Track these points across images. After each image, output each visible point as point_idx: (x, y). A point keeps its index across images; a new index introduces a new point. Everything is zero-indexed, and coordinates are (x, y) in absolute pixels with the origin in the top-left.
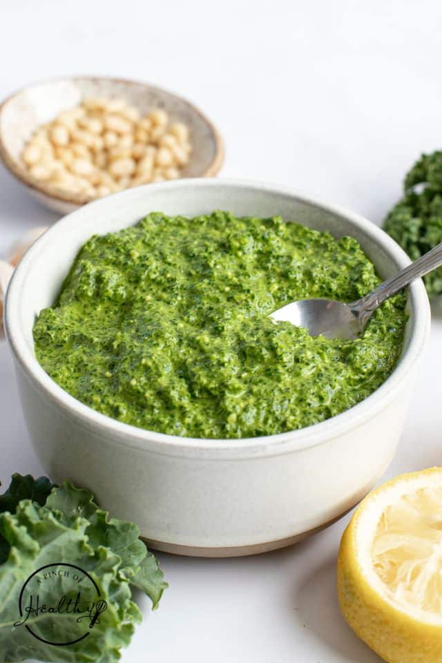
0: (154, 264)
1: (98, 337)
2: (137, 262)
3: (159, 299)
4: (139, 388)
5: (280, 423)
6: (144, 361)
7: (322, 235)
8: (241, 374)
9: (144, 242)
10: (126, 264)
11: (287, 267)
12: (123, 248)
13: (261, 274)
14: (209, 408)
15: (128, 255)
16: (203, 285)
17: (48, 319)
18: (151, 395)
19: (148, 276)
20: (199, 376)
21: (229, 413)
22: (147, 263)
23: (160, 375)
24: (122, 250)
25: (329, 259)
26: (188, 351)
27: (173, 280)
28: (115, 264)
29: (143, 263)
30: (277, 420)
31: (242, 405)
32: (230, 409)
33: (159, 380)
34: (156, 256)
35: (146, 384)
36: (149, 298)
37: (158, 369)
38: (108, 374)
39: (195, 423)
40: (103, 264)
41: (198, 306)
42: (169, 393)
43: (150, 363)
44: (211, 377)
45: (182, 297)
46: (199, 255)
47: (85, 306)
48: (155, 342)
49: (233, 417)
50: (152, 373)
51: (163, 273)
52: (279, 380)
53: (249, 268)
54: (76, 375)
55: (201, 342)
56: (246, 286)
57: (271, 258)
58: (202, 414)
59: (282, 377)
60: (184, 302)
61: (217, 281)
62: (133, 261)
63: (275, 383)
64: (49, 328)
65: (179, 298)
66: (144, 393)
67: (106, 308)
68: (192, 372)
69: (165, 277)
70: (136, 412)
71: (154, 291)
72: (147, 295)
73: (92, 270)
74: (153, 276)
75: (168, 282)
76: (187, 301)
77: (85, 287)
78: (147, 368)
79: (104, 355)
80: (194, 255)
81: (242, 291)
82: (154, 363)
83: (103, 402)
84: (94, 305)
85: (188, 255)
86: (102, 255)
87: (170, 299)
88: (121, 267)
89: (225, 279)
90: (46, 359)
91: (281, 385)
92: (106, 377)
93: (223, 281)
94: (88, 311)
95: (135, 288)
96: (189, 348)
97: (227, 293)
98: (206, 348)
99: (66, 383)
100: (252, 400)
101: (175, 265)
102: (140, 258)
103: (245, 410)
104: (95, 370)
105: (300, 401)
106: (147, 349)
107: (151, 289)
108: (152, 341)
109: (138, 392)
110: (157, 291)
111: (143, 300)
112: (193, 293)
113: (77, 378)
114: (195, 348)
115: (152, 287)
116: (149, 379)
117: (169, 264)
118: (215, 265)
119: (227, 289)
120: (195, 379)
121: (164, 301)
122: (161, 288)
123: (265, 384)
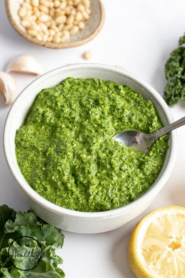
0: (67, 110)
1: (41, 147)
2: (60, 108)
3: (67, 127)
4: (55, 180)
5: (111, 200)
6: (58, 168)
7: (138, 96)
8: (97, 174)
9: (63, 96)
10: (55, 109)
11: (122, 116)
12: (54, 100)
13: (110, 117)
14: (83, 191)
15: (56, 104)
16: (86, 123)
17: (21, 134)
18: (60, 184)
19: (64, 116)
20: (80, 177)
21: (91, 195)
23: (64, 176)
24: (54, 101)
25: (140, 111)
26: (77, 161)
27: (74, 118)
28: (51, 107)
29: (62, 109)
30: (109, 198)
31: (96, 191)
32: (91, 193)
33: (64, 177)
34: (68, 105)
35: (58, 178)
36: (63, 126)
37: (64, 172)
38: (44, 169)
39: (76, 197)
40: (45, 107)
41: (83, 134)
42: (67, 185)
43: (60, 169)
44: (85, 178)
45: (77, 127)
46: (86, 106)
47: (37, 126)
48: (63, 157)
49: (92, 197)
50: (61, 174)
51: (70, 114)
52: (112, 179)
53: (106, 114)
54: (31, 166)
55: (82, 158)
56: (103, 125)
57: (115, 110)
58: (80, 193)
59: (114, 178)
60: (78, 130)
61: (92, 121)
62: (58, 107)
63: (111, 180)
64: (21, 140)
65: (76, 128)
66: (57, 183)
67: (46, 127)
68: (77, 174)
69: (71, 117)
70: (53, 190)
71: (66, 122)
72: (63, 124)
73: (41, 110)
74: (66, 116)
75: (72, 119)
76: (79, 129)
77: (38, 119)
78: (59, 171)
79: (43, 158)
80: (84, 105)
81: (102, 128)
82: (62, 169)
83: (41, 183)
84: (41, 126)
85: (82, 105)
86: (46, 102)
87: (72, 127)
88: (53, 109)
89: (95, 120)
90: (20, 155)
91: (113, 182)
92: (43, 170)
93: (94, 121)
94: (38, 128)
95: (58, 120)
96: (77, 159)
97: (96, 128)
98: (84, 161)
99: (27, 169)
100: (100, 189)
101: (75, 110)
102: (61, 106)
103: (97, 194)
104: (39, 166)
105: (120, 190)
106: (60, 160)
107: (65, 122)
108: (62, 156)
109: (55, 182)
110: (67, 123)
111: (61, 127)
112: (82, 126)
113: (31, 167)
114: (80, 160)
115: (65, 120)
116: (59, 176)
117: (73, 110)
118: (92, 113)
119: (96, 126)
120: (78, 178)
121: (70, 128)
122: (69, 121)
123: (106, 180)
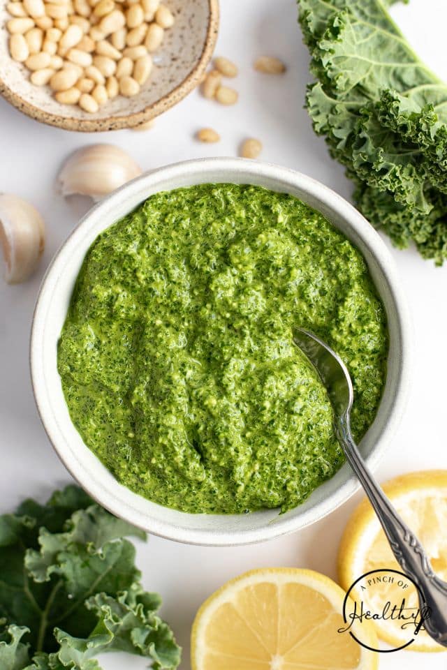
0: (160, 286)
1: (117, 382)
2: (144, 283)
3: (168, 325)
4: (160, 466)
5: (282, 486)
6: (160, 440)
8: (246, 433)
9: (148, 248)
10: (133, 287)
12: (129, 267)
14: (221, 476)
15: (136, 278)
16: (206, 312)
17: (70, 355)
18: (171, 472)
19: (156, 301)
20: (211, 455)
21: (239, 485)
22: (153, 286)
23: (176, 455)
24: (129, 270)
26: (198, 412)
27: (179, 304)
28: (124, 284)
29: (150, 287)
30: (279, 483)
31: (249, 475)
32: (239, 482)
33: (175, 459)
34: (161, 273)
35: (165, 460)
36: (159, 322)
37: (174, 448)
38: (131, 435)
39: (209, 490)
40: (111, 284)
41: (203, 338)
42: (185, 474)
43: (166, 442)
45: (189, 322)
46: (201, 270)
48: (168, 410)
49: (241, 489)
50: (169, 452)
51: (170, 294)
52: (277, 442)
54: (103, 425)
55: (209, 406)
56: (245, 312)
58: (215, 481)
59: (280, 439)
60: (191, 327)
61: (219, 306)
62: (139, 283)
63: (275, 445)
64: (72, 369)
65: (186, 324)
66: (164, 469)
67: (120, 325)
68: (203, 447)
69: (171, 301)
70: (159, 480)
71: (163, 313)
72: (157, 318)
73: (103, 294)
74: (160, 301)
75: (175, 305)
76: (194, 326)
77: (99, 313)
78: (164, 447)
79: (124, 408)
80: (197, 268)
81: (242, 317)
82: (169, 441)
83: (129, 469)
84: (110, 323)
85: (192, 269)
86: (110, 274)
87: (178, 324)
88: (130, 288)
89: (225, 302)
90: (74, 402)
91: (280, 447)
92: (129, 438)
93: (223, 305)
94: (104, 330)
95: (145, 309)
96: (198, 409)
97: (228, 319)
98: (215, 412)
99: (95, 435)
100: (257, 467)
101: (179, 283)
102: (146, 279)
103: (252, 479)
104: (119, 428)
105: (298, 462)
106: (163, 419)
107: (160, 312)
108: (165, 407)
109: (159, 469)
110: (165, 313)
111: (153, 325)
112: (201, 324)
113: (104, 429)
114: (204, 410)
115: (160, 309)
116: (166, 456)
117: (174, 283)
118: (216, 288)
119: (228, 315)
120: (207, 456)
121: (173, 327)
122: (169, 310)
123: (267, 445)
